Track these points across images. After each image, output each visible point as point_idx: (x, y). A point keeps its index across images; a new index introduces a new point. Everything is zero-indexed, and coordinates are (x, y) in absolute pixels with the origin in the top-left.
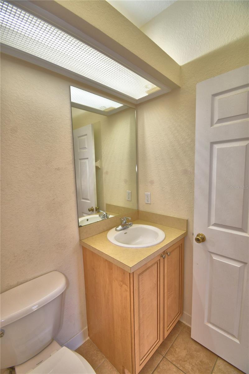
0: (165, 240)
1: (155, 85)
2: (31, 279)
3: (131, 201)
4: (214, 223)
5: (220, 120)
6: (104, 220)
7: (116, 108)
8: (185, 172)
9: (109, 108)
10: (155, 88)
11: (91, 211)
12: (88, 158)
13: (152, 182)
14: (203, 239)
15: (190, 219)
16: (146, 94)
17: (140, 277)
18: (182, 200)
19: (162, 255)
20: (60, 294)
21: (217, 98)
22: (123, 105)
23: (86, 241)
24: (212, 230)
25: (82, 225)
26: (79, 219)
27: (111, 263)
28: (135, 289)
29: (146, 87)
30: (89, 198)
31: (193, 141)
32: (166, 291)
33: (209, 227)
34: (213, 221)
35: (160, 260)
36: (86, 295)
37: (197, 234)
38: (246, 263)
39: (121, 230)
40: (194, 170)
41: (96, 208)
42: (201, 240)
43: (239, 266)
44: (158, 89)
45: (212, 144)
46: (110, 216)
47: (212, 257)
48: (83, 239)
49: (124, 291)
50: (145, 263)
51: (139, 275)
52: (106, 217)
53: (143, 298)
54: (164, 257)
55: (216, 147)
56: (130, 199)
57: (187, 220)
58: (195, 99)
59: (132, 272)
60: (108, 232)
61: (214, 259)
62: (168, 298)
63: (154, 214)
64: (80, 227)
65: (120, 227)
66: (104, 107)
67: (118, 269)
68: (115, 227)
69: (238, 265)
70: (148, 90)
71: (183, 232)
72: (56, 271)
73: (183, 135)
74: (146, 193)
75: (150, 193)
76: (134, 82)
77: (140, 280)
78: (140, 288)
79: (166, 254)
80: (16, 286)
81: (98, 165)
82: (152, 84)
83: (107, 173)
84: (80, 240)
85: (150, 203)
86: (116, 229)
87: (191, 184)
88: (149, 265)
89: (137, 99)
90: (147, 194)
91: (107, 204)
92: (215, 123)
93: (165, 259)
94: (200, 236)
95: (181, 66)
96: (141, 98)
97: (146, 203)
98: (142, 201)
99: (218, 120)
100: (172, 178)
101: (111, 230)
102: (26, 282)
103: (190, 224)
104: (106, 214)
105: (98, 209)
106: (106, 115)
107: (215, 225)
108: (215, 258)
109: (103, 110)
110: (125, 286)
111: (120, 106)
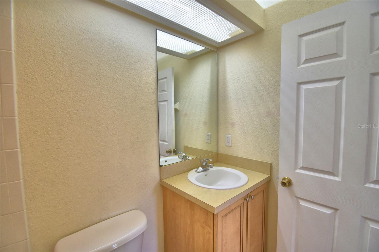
0: (248, 183)
1: (238, 28)
2: (113, 216)
3: (210, 143)
4: (302, 166)
5: (307, 61)
6: (183, 161)
7: (197, 51)
8: (269, 113)
9: (191, 51)
10: (238, 30)
11: (169, 153)
12: (167, 101)
13: (233, 124)
14: (290, 183)
15: (274, 162)
16: (229, 37)
17: (224, 219)
18: (265, 142)
19: (245, 198)
20: (141, 233)
21: (305, 38)
22: (204, 48)
23: (166, 181)
24: (299, 173)
25: (163, 165)
26: (160, 159)
27: (194, 203)
28: (219, 232)
29: (230, 30)
30: (167, 140)
31: (278, 82)
32: (249, 237)
33: (295, 171)
34: (301, 164)
35: (243, 203)
36: (165, 237)
37: (283, 178)
38: (336, 210)
39: (202, 171)
40: (279, 111)
41: (174, 150)
42: (287, 184)
43: (329, 213)
44: (242, 31)
45: (300, 84)
46: (189, 158)
47: (299, 203)
48: (163, 179)
49: (207, 234)
50: (230, 205)
51: (223, 217)
52: (185, 158)
53: (227, 242)
54: (248, 200)
55: (304, 87)
56: (209, 142)
57: (271, 164)
58: (280, 41)
59: (216, 213)
60: (188, 173)
61: (302, 205)
62: (251, 245)
63: (235, 157)
64: (161, 166)
65: (201, 169)
66: (185, 50)
67: (200, 210)
68: (195, 168)
69: (329, 211)
70: (231, 33)
71: (267, 176)
72: (137, 209)
73: (266, 76)
74: (226, 135)
75: (230, 135)
76: (216, 26)
77: (223, 223)
78: (223, 231)
79: (250, 197)
80: (99, 223)
81: (177, 107)
82: (236, 27)
83: (186, 115)
84: (161, 180)
85: (231, 145)
86: (196, 170)
87: (276, 126)
88: (233, 207)
89: (219, 42)
90: (228, 136)
91: (185, 147)
92: (301, 63)
93: (248, 203)
94: (286, 180)
95: (264, 9)
96: (223, 41)
97: (226, 146)
98: (222, 144)
99: (305, 60)
100: (255, 120)
101: (191, 171)
102: (108, 219)
103: (274, 167)
104: (186, 155)
105: (176, 151)
106: (186, 59)
107: (303, 168)
108: (302, 203)
109: (184, 53)
110: (208, 228)
111: (202, 49)
